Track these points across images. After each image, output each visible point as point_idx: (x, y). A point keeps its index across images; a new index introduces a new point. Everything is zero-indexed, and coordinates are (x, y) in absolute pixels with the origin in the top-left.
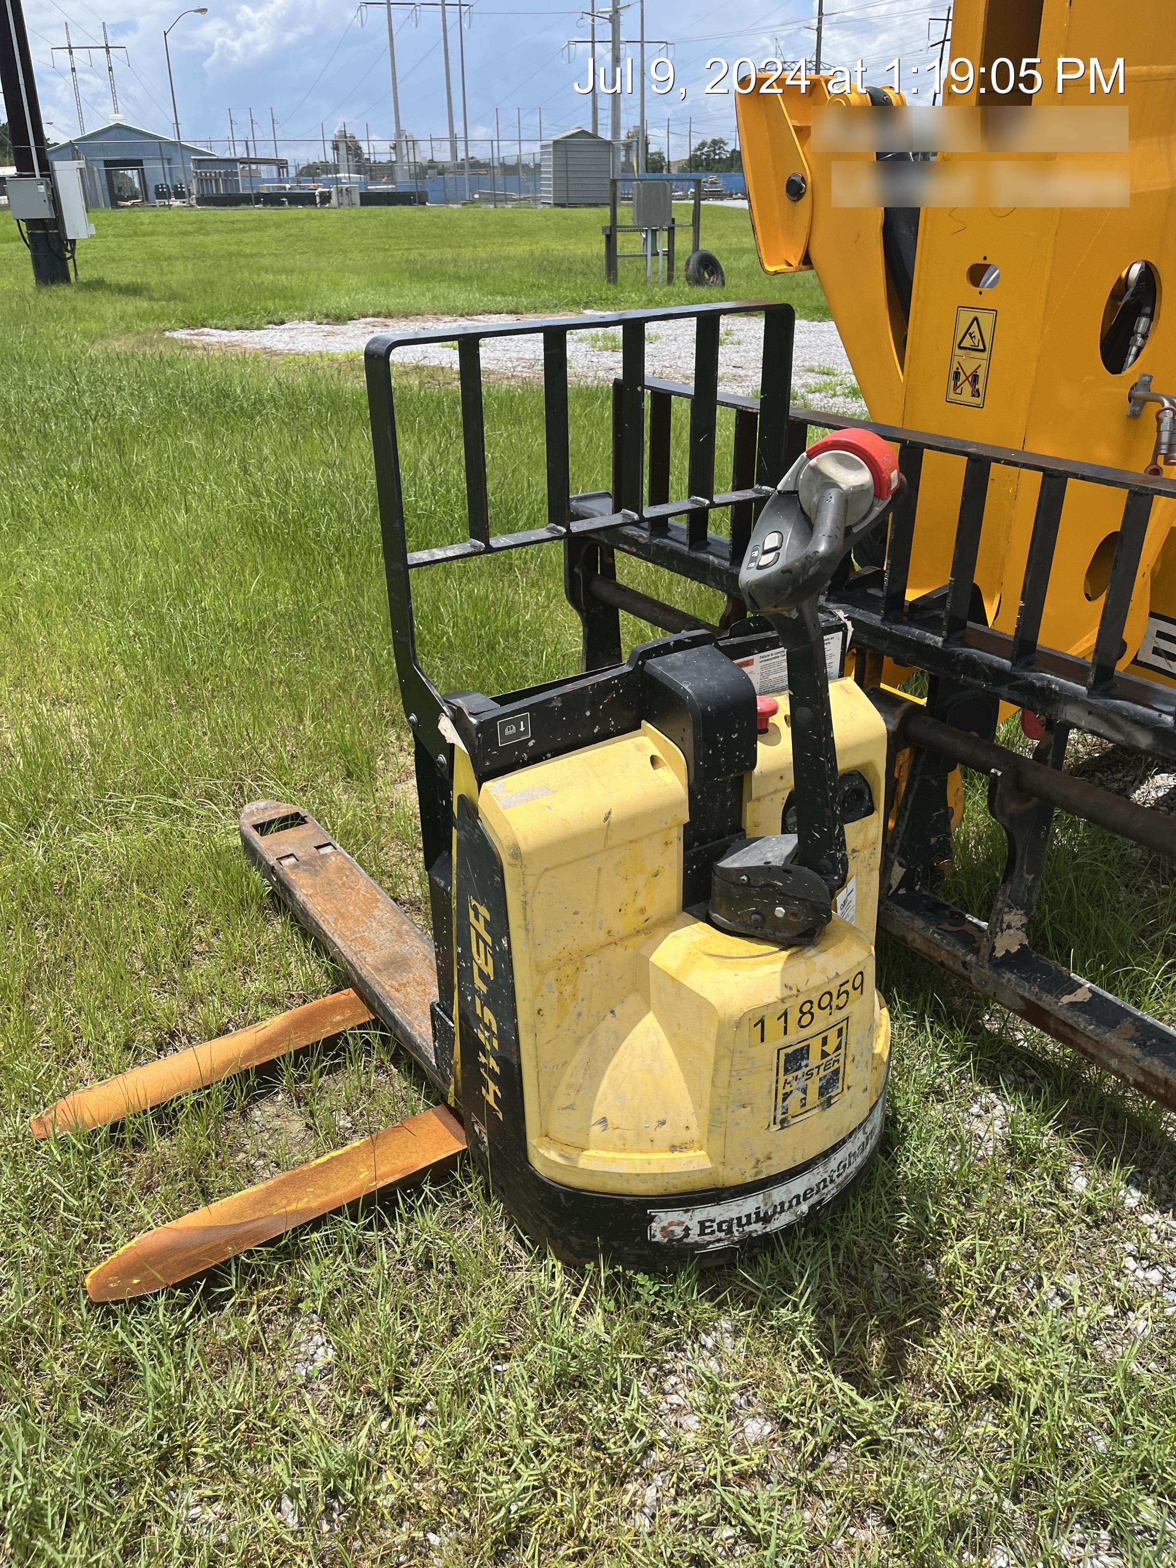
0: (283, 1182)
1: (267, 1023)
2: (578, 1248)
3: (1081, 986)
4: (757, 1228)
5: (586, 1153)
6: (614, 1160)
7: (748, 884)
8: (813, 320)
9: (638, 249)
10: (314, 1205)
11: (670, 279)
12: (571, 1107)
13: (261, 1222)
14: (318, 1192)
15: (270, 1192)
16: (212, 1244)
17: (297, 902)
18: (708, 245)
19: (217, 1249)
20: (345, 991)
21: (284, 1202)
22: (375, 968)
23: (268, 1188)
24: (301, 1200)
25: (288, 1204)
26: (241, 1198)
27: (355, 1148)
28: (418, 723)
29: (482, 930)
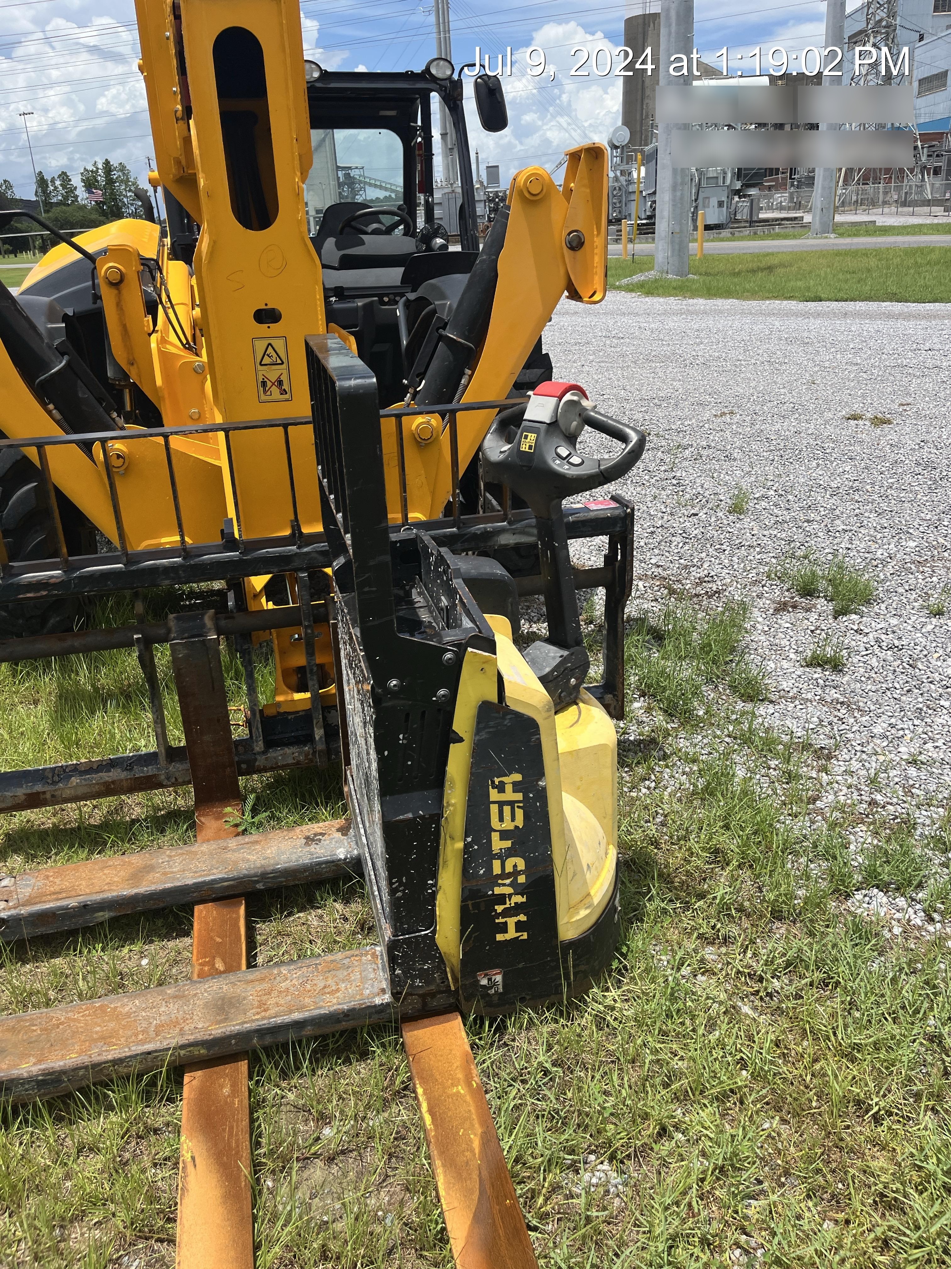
0: (442, 1152)
5: (592, 894)
6: (602, 885)
7: (557, 676)
10: (479, 1130)
14: (466, 1126)
15: (450, 1163)
16: (497, 1216)
20: (187, 1079)
21: (468, 1154)
22: (219, 1022)
23: (444, 1166)
24: (471, 1141)
25: (472, 1151)
26: (447, 1189)
27: (425, 1093)
28: (402, 683)
29: (510, 795)
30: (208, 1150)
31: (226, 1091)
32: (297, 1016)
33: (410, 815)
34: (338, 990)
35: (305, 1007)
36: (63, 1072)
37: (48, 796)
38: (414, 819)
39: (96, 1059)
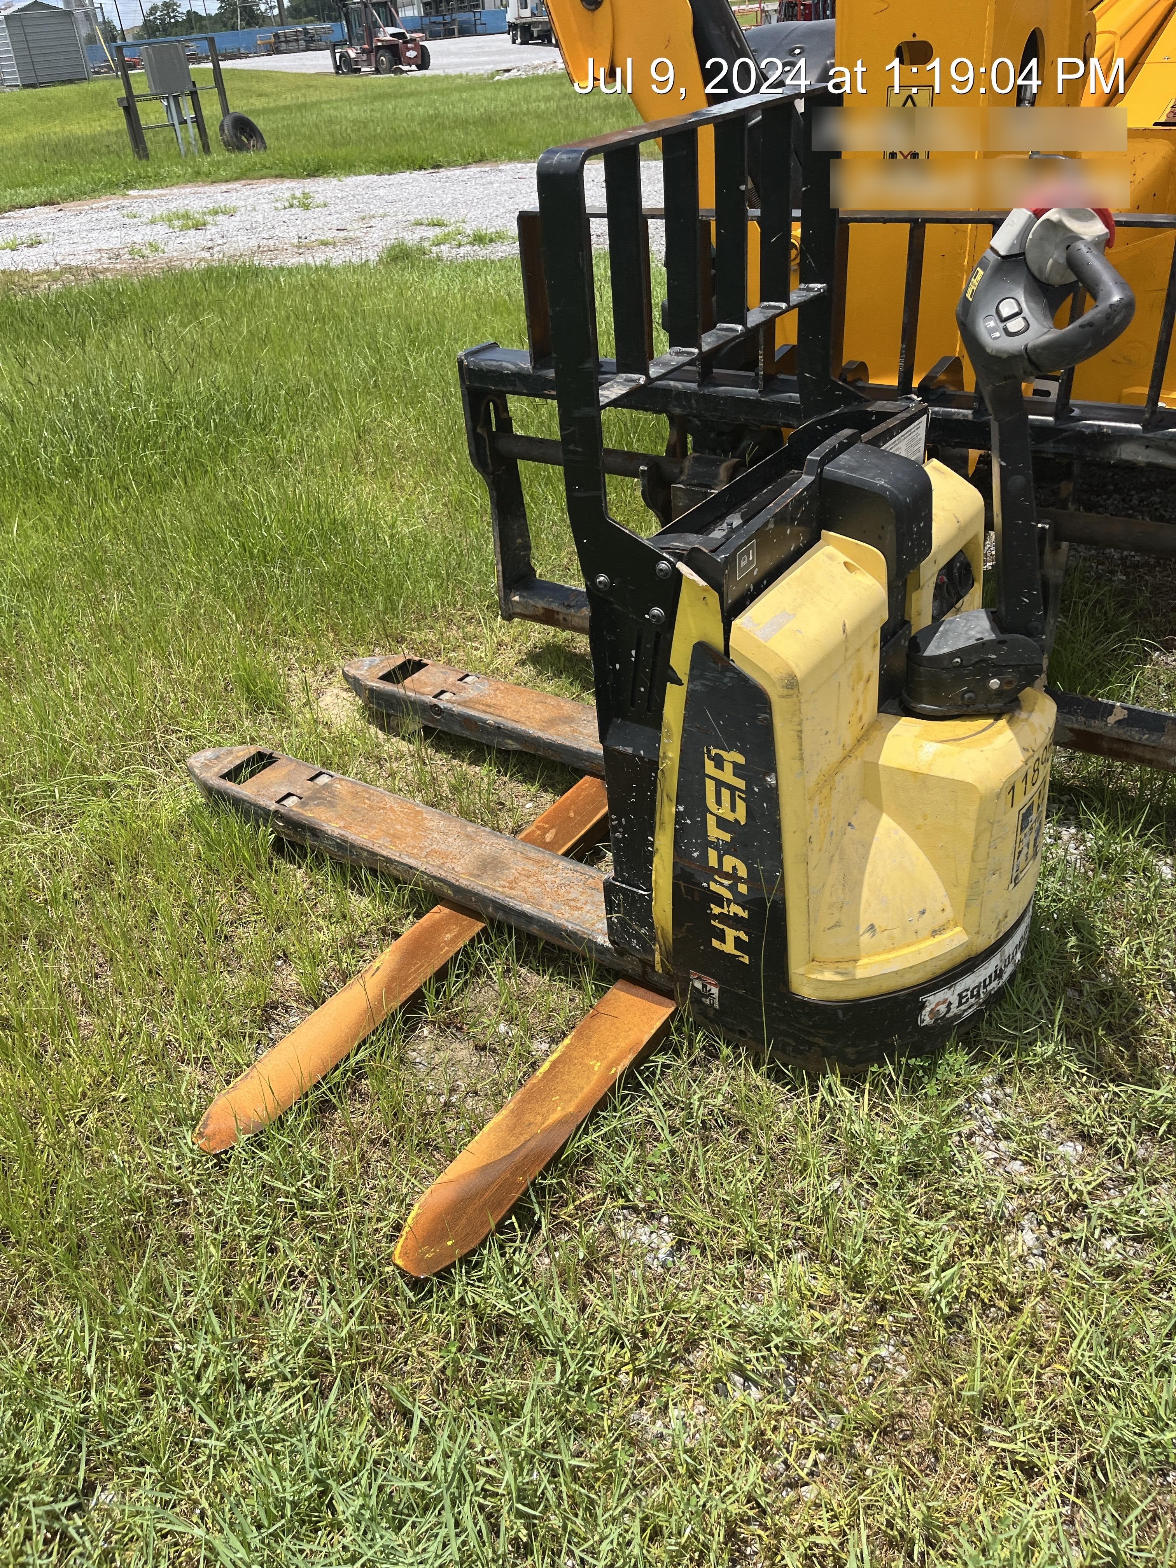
0: (522, 1101)
1: (377, 964)
2: (853, 1057)
3: (1113, 706)
4: (994, 985)
5: (860, 963)
6: (888, 961)
7: (961, 665)
8: (381, 174)
9: (164, 119)
10: (571, 1108)
11: (206, 149)
12: (837, 925)
13: (533, 1144)
14: (566, 1097)
15: (518, 1114)
16: (500, 1181)
17: (331, 838)
18: (238, 106)
19: (508, 1185)
20: (436, 909)
21: (539, 1118)
22: (472, 875)
23: (512, 1111)
24: (554, 1110)
25: (545, 1119)
26: (492, 1130)
27: (568, 1046)
28: (612, 582)
29: (727, 775)
30: (392, 971)
31: (448, 936)
32: (527, 908)
33: (630, 750)
34: (579, 909)
35: (541, 905)
36: (353, 846)
37: (561, 617)
38: (633, 756)
39: (377, 850)
